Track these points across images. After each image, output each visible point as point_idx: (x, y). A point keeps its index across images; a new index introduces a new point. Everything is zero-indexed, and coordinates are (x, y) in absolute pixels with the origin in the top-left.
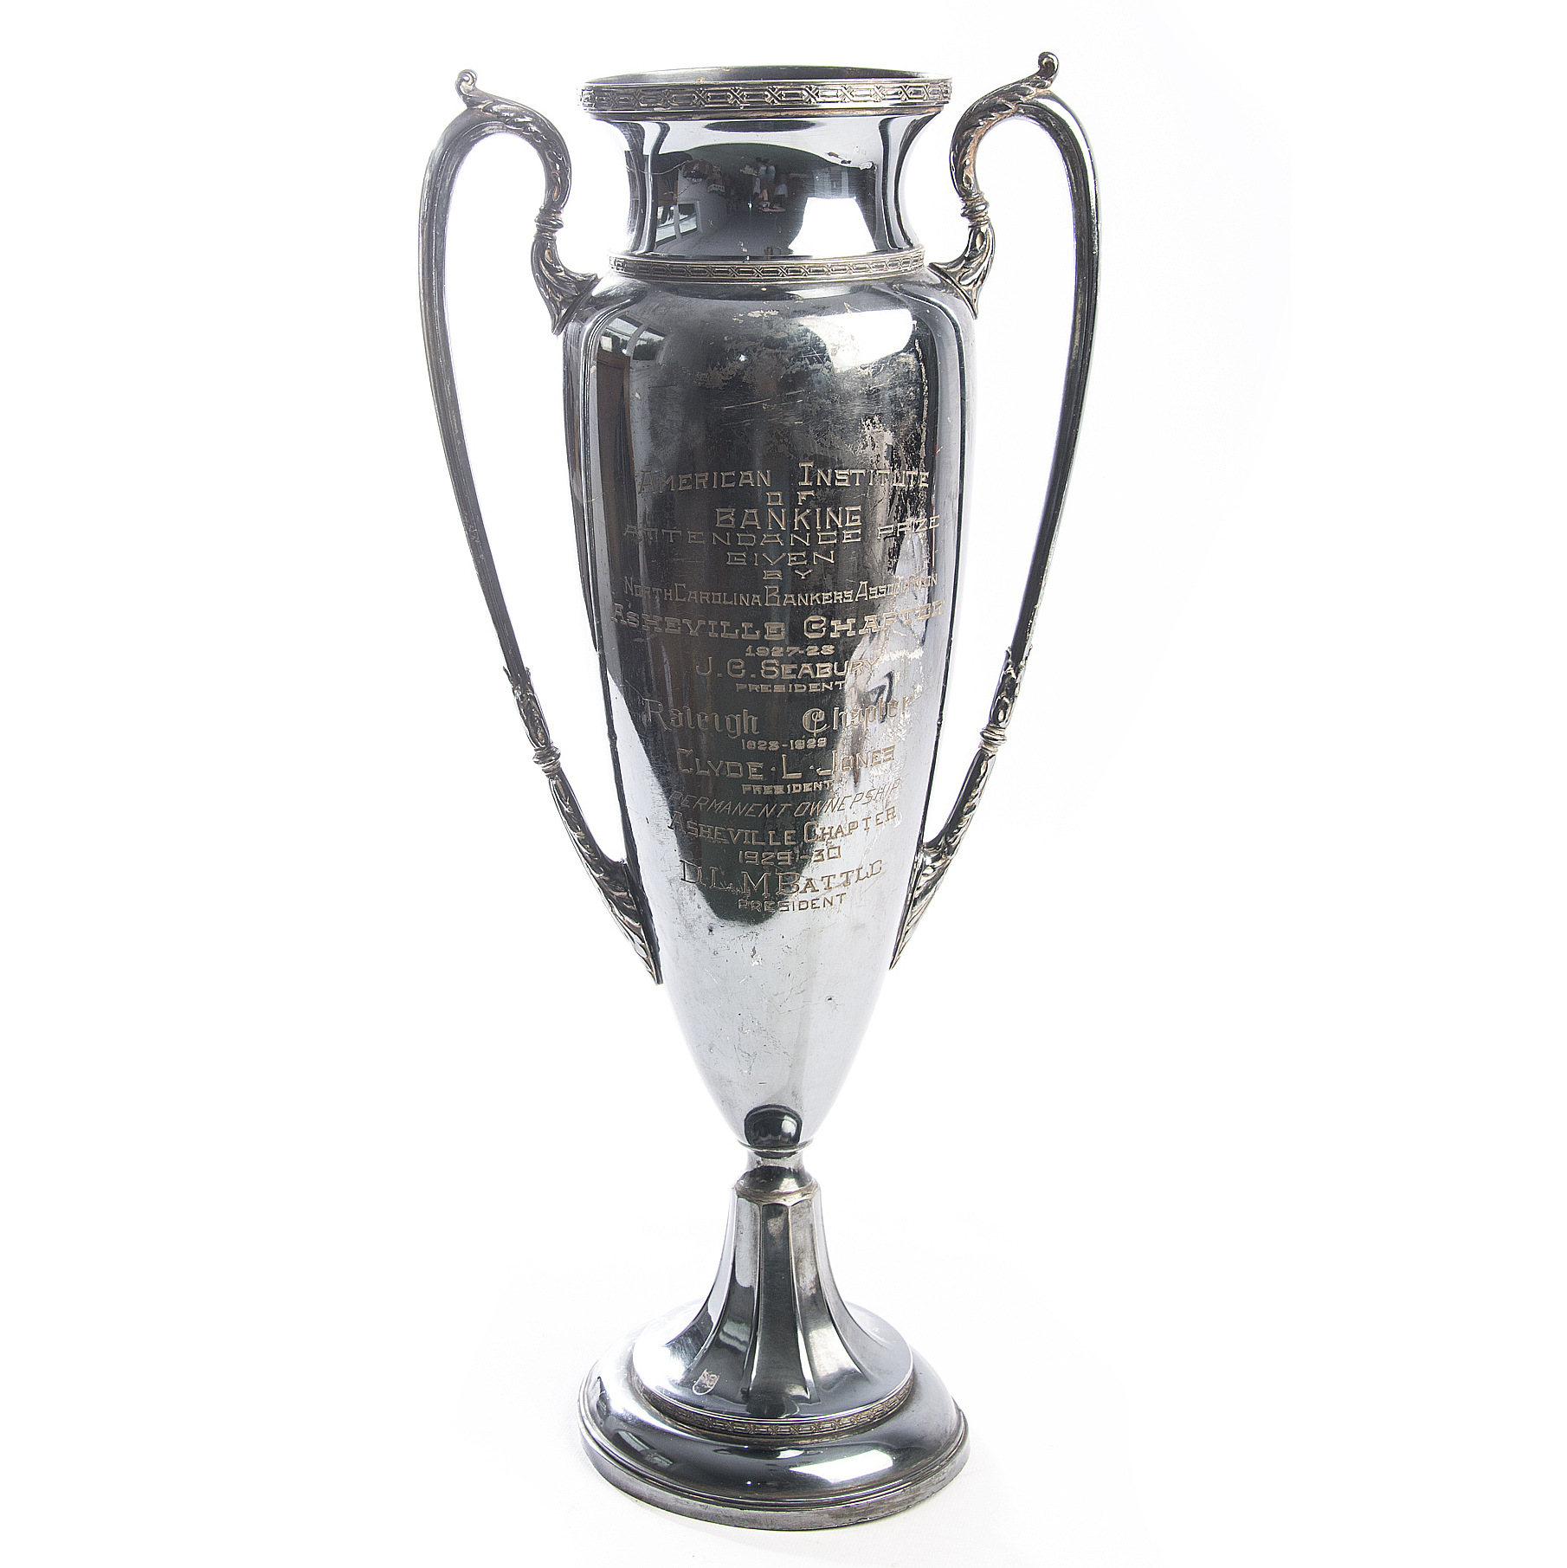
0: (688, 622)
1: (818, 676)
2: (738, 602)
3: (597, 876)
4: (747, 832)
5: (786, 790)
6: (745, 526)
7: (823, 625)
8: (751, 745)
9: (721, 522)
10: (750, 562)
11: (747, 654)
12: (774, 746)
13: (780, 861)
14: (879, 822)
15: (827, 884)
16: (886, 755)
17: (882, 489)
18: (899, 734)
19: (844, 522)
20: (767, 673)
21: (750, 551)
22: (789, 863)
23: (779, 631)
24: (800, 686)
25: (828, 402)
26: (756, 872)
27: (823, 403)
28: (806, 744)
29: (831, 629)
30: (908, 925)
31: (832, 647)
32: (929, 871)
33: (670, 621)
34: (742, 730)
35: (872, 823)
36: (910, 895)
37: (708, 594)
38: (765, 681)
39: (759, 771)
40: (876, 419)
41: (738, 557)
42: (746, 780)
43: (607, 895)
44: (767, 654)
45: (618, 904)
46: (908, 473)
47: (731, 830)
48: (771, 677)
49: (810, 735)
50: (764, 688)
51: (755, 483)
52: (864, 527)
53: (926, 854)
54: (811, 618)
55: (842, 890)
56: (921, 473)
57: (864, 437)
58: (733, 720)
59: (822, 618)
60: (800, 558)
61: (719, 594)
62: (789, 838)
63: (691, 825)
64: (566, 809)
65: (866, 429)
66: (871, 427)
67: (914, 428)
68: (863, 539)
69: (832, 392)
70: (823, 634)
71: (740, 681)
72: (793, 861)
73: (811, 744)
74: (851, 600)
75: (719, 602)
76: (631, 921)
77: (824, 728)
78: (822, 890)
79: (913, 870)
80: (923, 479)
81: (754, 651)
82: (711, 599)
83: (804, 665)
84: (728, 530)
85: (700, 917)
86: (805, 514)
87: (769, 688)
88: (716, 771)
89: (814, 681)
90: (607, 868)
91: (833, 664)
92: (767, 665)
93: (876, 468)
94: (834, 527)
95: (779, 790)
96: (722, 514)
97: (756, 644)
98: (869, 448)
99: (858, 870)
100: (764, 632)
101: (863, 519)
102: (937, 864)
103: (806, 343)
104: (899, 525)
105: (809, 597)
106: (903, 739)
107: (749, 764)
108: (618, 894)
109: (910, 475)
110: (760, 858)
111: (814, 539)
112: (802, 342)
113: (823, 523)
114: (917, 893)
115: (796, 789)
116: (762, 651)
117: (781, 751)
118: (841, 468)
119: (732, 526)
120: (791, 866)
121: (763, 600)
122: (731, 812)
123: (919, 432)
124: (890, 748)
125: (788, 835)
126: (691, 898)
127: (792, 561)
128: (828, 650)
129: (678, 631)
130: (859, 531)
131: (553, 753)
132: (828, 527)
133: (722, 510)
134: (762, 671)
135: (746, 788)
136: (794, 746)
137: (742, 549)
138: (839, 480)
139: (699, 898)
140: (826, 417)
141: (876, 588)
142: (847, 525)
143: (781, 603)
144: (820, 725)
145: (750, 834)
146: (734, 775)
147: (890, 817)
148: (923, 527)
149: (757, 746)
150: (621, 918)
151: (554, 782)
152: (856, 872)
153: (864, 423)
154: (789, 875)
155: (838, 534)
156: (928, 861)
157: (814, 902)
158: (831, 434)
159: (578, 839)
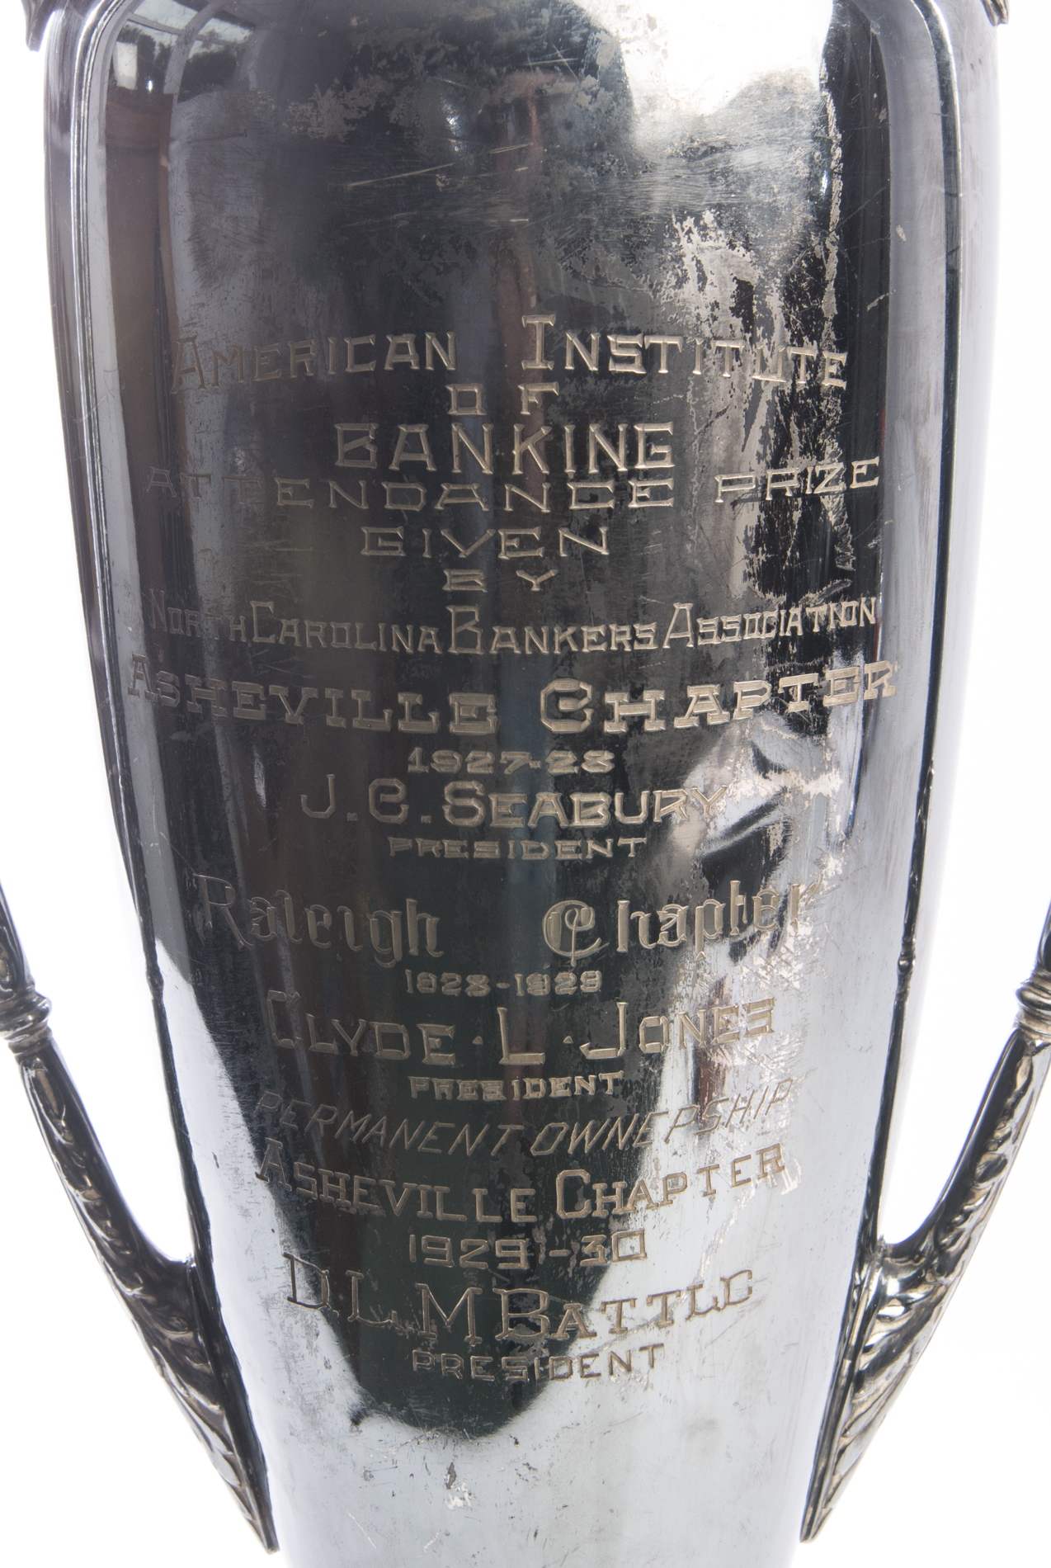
0: (280, 691)
1: (577, 822)
2: (389, 643)
3: (128, 1292)
4: (424, 1189)
5: (507, 1090)
6: (402, 464)
7: (584, 702)
8: (426, 982)
9: (347, 456)
10: (413, 550)
11: (411, 768)
12: (478, 985)
13: (504, 1260)
14: (739, 1178)
15: (615, 1320)
16: (752, 1020)
17: (723, 386)
18: (784, 973)
19: (631, 459)
20: (458, 812)
21: (412, 523)
22: (523, 1265)
23: (482, 714)
24: (534, 845)
25: (591, 172)
26: (447, 1283)
27: (578, 177)
28: (553, 983)
29: (605, 713)
30: (844, 1434)
31: (608, 756)
32: (894, 1310)
33: (246, 690)
34: (405, 947)
35: (720, 1180)
36: (847, 1363)
37: (322, 625)
38: (453, 833)
39: (446, 1045)
40: (708, 217)
41: (386, 537)
42: (416, 1065)
43: (152, 1339)
44: (456, 769)
45: (172, 1358)
46: (792, 351)
47: (388, 1183)
48: (467, 822)
49: (560, 964)
50: (452, 848)
51: (422, 362)
52: (681, 472)
53: (890, 1271)
54: (557, 686)
55: (652, 1336)
56: (826, 355)
57: (678, 259)
58: (385, 926)
59: (583, 686)
60: (527, 543)
61: (346, 626)
62: (521, 1205)
63: (303, 1171)
64: (58, 1137)
65: (684, 241)
66: (695, 237)
67: (805, 244)
68: (680, 503)
69: (601, 148)
70: (587, 723)
71: (396, 830)
72: (532, 1260)
73: (566, 983)
74: (651, 646)
75: (347, 644)
76: (202, 1400)
77: (595, 946)
78: (604, 1335)
79: (851, 1305)
80: (833, 369)
81: (426, 759)
82: (328, 639)
83: (542, 797)
84: (364, 473)
85: (330, 1388)
86: (536, 437)
87: (463, 849)
88: (352, 1043)
89: (565, 834)
90: (153, 1275)
91: (612, 795)
92: (457, 794)
93: (708, 334)
94: (608, 470)
95: (493, 1090)
96: (349, 437)
97: (430, 743)
98: (691, 286)
99: (693, 1290)
100: (447, 715)
101: (679, 455)
102: (916, 1295)
103: (537, 33)
104: (771, 473)
105: (551, 635)
106: (797, 985)
107: (425, 1029)
108: (173, 1336)
109: (797, 358)
110: (456, 1252)
111: (559, 497)
112: (529, 31)
113: (581, 460)
114: (864, 1361)
115: (534, 1088)
116: (444, 762)
117: (495, 997)
118: (622, 331)
119: (371, 463)
120: (528, 1274)
121: (444, 638)
122: (387, 1141)
123: (819, 252)
124: (763, 1003)
125: (519, 1199)
126: (310, 1345)
127: (510, 549)
128: (599, 761)
129: (260, 714)
130: (668, 483)
131: (30, 1007)
132: (593, 470)
133: (348, 427)
134: (447, 810)
135: (418, 1084)
136: (525, 986)
137: (396, 518)
138: (618, 360)
139: (326, 1343)
140: (585, 207)
141: (713, 621)
142: (641, 466)
143: (487, 645)
144: (584, 939)
145: (431, 1196)
146: (391, 1054)
147: (768, 1168)
148: (835, 481)
149: (440, 984)
150: (182, 1390)
151: (32, 1073)
152: (685, 1296)
153: (677, 226)
154: (525, 1295)
155: (617, 488)
156: (893, 1287)
157: (586, 1361)
158: (596, 250)
159: (86, 1205)
